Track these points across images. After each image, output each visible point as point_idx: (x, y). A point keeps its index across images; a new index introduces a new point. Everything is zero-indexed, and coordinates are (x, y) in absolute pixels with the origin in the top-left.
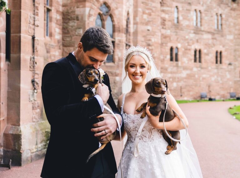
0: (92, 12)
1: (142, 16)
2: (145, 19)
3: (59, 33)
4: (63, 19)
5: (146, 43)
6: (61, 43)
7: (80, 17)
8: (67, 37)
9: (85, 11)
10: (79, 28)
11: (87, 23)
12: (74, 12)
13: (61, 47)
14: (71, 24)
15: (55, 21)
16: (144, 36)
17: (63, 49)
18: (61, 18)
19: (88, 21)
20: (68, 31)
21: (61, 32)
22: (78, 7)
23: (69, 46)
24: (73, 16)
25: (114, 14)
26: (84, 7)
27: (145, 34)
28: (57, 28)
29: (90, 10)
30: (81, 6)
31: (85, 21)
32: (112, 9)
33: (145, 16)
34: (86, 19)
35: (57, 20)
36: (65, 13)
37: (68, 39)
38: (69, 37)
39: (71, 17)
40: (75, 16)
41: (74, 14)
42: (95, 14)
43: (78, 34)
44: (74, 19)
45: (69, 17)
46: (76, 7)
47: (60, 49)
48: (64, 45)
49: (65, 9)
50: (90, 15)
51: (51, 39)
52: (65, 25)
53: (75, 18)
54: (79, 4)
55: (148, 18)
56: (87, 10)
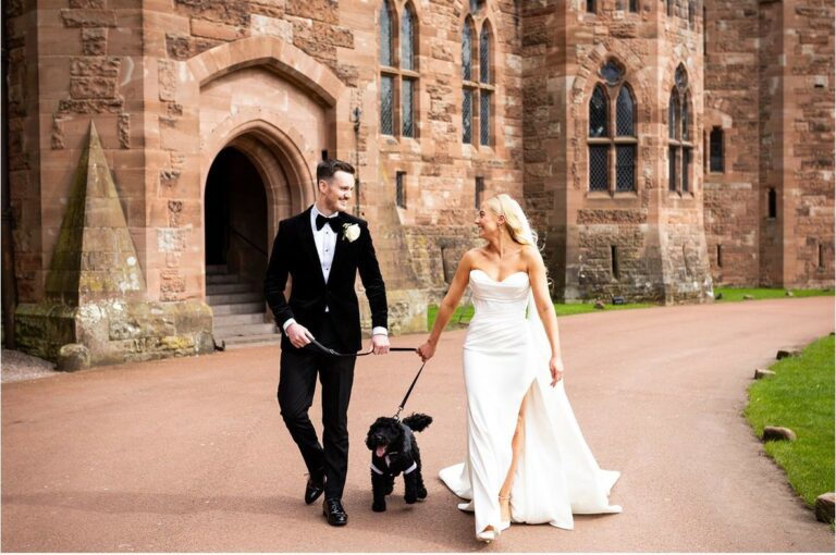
0: (582, 84)
1: (797, 50)
2: (808, 58)
3: (515, 136)
4: (524, 103)
5: (810, 123)
6: (521, 155)
7: (555, 98)
8: (531, 141)
9: (564, 84)
10: (555, 122)
11: (568, 109)
12: (544, 87)
13: (521, 163)
14: (539, 113)
15: (504, 113)
16: (804, 106)
17: (525, 168)
18: (520, 104)
19: (571, 105)
20: (533, 128)
21: (520, 133)
22: (551, 77)
23: (534, 161)
24: (542, 96)
25: (636, 80)
26: (564, 74)
27: (806, 99)
28: (508, 125)
29: (575, 80)
30: (557, 74)
31: (565, 105)
32: (628, 70)
33: (808, 49)
34: (568, 101)
35: (508, 110)
36: (527, 91)
37: (534, 147)
38: (535, 141)
39: (539, 100)
40: (545, 96)
41: (545, 92)
42: (587, 87)
43: (553, 133)
44: (544, 104)
45: (535, 99)
46: (547, 78)
47: (517, 168)
48: (527, 161)
49: (527, 82)
50: (576, 91)
51: (494, 150)
52: (528, 116)
53: (546, 101)
54: (553, 68)
55: (817, 52)
56: (570, 80)
